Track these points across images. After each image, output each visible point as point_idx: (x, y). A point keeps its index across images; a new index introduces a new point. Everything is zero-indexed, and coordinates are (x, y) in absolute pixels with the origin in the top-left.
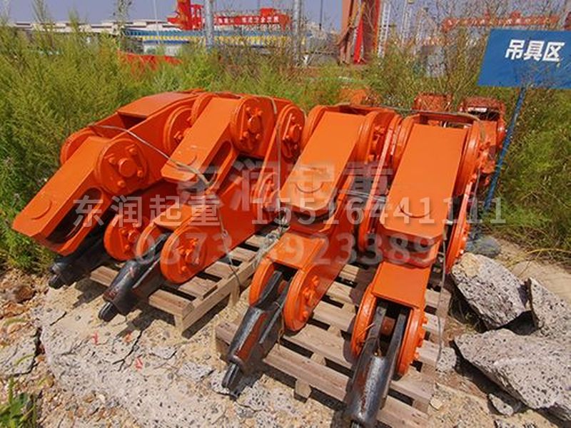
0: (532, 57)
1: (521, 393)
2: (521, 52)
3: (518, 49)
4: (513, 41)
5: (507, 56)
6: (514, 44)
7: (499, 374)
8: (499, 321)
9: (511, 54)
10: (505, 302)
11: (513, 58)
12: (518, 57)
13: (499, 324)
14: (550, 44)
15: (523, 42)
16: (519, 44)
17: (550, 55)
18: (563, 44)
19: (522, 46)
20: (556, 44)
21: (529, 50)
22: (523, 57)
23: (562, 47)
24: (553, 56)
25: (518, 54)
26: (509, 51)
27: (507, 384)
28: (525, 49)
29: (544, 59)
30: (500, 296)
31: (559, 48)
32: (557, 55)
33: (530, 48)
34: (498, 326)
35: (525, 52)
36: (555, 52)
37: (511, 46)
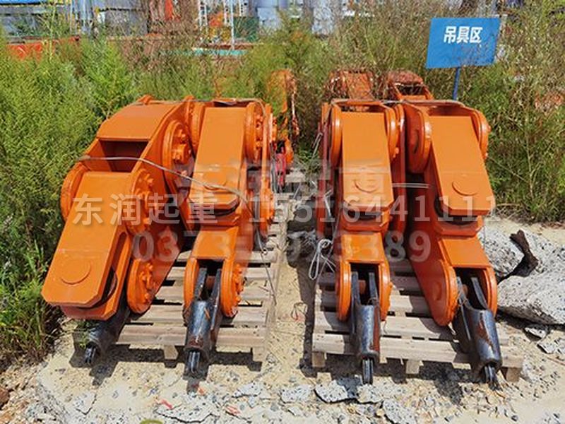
0: (462, 41)
1: (552, 315)
2: (454, 36)
3: (453, 34)
4: (448, 28)
5: (445, 41)
6: (449, 30)
7: (533, 308)
8: (505, 271)
9: (448, 38)
10: (508, 253)
11: (449, 42)
12: (453, 41)
13: (506, 273)
14: (473, 28)
15: (455, 28)
16: (452, 30)
17: (475, 37)
18: (481, 28)
19: (454, 32)
20: (477, 28)
21: (459, 35)
22: (456, 40)
23: (481, 31)
24: (476, 39)
25: (452, 38)
26: (446, 36)
27: (540, 313)
28: (457, 33)
29: (471, 41)
30: (503, 250)
31: (479, 32)
32: (479, 38)
33: (460, 33)
34: (505, 275)
35: (457, 36)
36: (477, 35)
37: (447, 31)
